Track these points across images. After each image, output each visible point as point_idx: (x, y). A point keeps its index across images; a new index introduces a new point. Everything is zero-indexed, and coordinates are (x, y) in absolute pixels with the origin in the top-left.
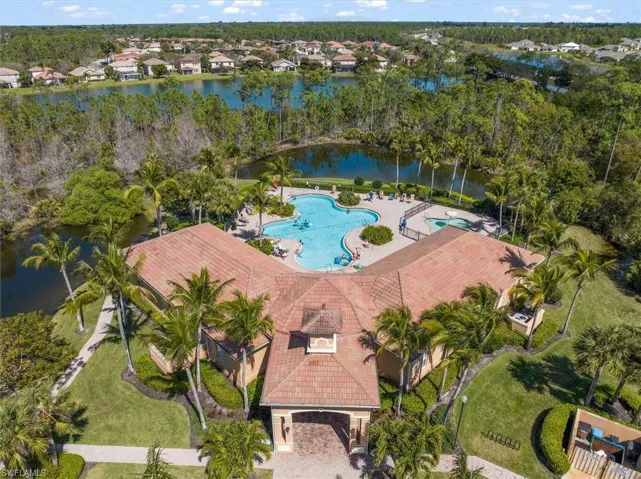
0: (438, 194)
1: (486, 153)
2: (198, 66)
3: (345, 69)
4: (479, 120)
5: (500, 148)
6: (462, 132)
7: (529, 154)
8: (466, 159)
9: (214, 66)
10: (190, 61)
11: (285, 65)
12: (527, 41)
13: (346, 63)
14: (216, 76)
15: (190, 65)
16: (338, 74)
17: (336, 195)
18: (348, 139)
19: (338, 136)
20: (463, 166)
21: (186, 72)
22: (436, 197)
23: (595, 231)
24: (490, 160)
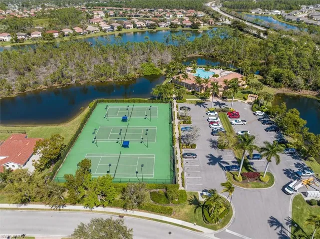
0: (227, 68)
1: (239, 59)
2: (132, 26)
3: (187, 26)
4: (237, 50)
5: (242, 57)
6: (232, 53)
7: (250, 59)
8: (234, 60)
9: (138, 26)
10: (128, 24)
11: (164, 25)
12: (259, 9)
13: (187, 24)
14: (139, 30)
15: (129, 26)
16: (185, 29)
17: (204, 69)
18: (200, 55)
19: (197, 54)
20: (233, 62)
21: (128, 28)
22: (227, 69)
23: (261, 75)
24: (240, 60)
